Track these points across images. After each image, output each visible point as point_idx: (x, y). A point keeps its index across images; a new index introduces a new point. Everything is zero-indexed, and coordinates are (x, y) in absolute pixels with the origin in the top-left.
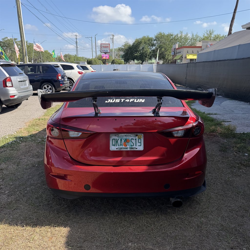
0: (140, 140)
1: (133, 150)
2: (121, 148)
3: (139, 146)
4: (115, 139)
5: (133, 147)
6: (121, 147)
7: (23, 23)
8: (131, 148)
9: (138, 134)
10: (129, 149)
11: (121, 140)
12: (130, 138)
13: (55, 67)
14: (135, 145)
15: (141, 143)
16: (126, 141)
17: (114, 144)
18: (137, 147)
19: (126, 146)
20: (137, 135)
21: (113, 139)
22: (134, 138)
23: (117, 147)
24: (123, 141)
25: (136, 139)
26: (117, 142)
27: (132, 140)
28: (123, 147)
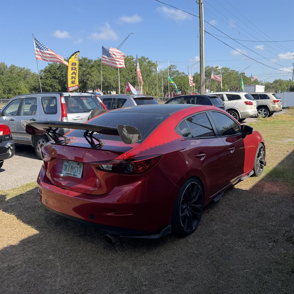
0: (80, 168)
1: (74, 176)
2: (68, 174)
3: (79, 174)
4: (66, 165)
5: (75, 174)
6: (68, 172)
7: (204, 52)
8: (74, 175)
9: (80, 163)
10: (72, 176)
11: (69, 166)
12: (75, 166)
13: (210, 97)
14: (76, 172)
15: (80, 171)
16: (72, 168)
17: (65, 169)
18: (77, 174)
19: (71, 172)
20: (78, 164)
21: (65, 165)
22: (77, 166)
23: (66, 172)
24: (70, 167)
25: (78, 167)
26: (67, 168)
27: (76, 167)
28: (70, 173)
